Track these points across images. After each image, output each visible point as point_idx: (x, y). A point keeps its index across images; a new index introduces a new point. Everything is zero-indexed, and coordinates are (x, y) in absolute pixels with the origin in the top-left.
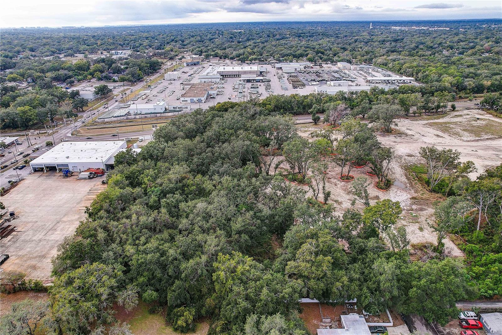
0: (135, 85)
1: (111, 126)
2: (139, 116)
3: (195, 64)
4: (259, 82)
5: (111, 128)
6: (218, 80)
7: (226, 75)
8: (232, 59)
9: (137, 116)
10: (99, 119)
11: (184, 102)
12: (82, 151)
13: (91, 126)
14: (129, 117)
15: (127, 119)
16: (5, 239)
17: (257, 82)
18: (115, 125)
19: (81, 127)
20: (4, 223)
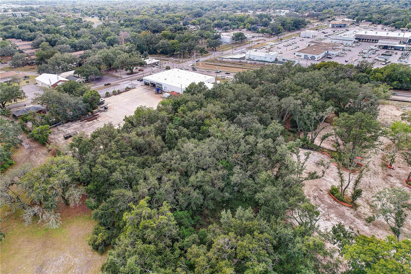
0: (272, 37)
1: (224, 65)
2: (250, 61)
3: (340, 27)
4: (399, 50)
5: (223, 66)
6: (350, 43)
7: (363, 39)
8: (386, 24)
9: (248, 61)
10: (219, 58)
11: (298, 57)
12: (179, 77)
13: (211, 62)
14: (242, 60)
15: (240, 62)
16: (88, 122)
17: (395, 49)
18: (227, 65)
19: (203, 61)
20: (97, 112)
